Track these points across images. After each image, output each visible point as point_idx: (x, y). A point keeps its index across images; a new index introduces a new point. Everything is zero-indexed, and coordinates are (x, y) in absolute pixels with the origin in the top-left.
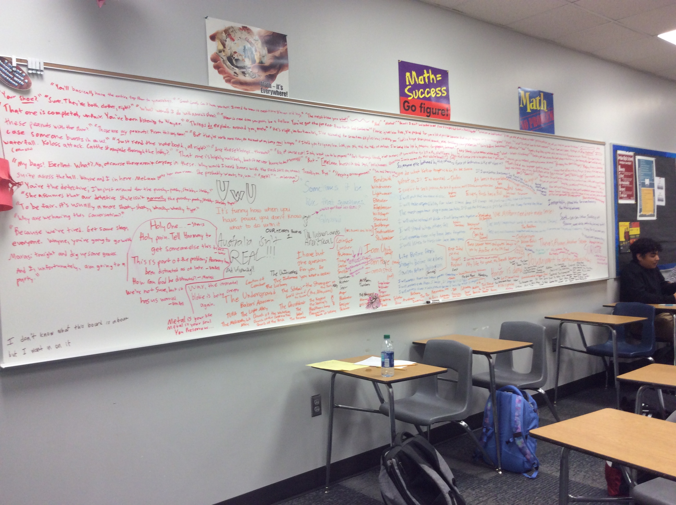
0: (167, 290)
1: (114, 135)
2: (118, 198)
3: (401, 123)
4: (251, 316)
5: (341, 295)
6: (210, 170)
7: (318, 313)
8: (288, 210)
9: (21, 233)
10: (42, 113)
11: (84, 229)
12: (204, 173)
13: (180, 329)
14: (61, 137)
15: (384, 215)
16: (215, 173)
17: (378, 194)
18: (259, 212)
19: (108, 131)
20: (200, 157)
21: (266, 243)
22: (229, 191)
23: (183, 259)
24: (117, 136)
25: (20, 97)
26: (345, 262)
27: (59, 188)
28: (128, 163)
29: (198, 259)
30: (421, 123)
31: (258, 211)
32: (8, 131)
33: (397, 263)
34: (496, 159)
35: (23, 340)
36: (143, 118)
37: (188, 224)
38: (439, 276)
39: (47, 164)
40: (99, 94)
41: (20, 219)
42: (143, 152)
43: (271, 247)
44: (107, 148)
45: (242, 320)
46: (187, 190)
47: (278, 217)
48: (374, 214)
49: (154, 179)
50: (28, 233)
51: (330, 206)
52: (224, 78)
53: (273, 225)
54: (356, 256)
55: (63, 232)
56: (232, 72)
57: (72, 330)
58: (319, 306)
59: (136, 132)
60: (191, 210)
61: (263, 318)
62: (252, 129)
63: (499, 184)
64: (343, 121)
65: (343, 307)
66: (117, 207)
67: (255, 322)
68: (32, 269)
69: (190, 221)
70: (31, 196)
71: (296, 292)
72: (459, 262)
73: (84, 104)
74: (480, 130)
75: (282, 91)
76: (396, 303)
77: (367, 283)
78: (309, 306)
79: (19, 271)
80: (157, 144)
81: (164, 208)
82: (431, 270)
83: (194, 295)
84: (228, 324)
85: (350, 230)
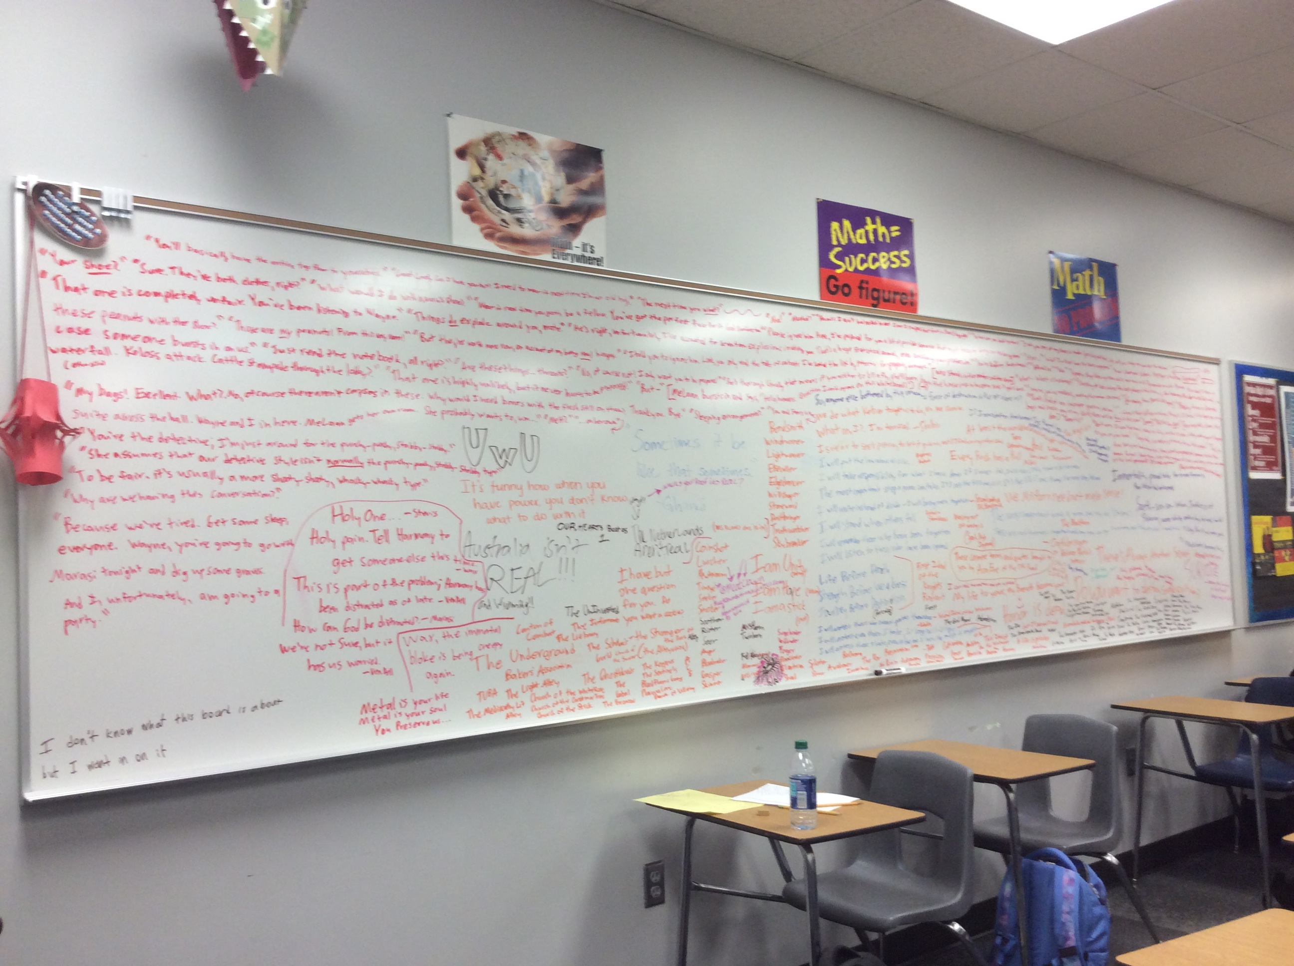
0: (362, 644)
1: (266, 337)
2: (270, 461)
3: (822, 319)
4: (526, 697)
5: (706, 656)
6: (450, 406)
7: (658, 691)
8: (602, 485)
9: (75, 528)
10: (127, 293)
11: (201, 521)
12: (438, 414)
13: (384, 724)
14: (162, 340)
15: (790, 496)
16: (461, 414)
17: (778, 456)
18: (545, 489)
19: (254, 331)
20: (433, 381)
21: (558, 550)
22: (487, 450)
23: (394, 583)
24: (273, 339)
25: (86, 261)
26: (712, 589)
27: (155, 440)
28: (292, 392)
29: (423, 582)
30: (860, 319)
31: (543, 488)
32: (58, 328)
33: (817, 592)
34: (1009, 388)
35: (72, 744)
36: (323, 305)
37: (406, 513)
38: (900, 620)
39: (132, 393)
40: (238, 258)
41: (75, 501)
42: (322, 372)
43: (567, 559)
44: (251, 363)
45: (507, 707)
46: (406, 446)
47: (581, 501)
48: (770, 495)
49: (343, 424)
50: (90, 529)
51: (683, 479)
52: (482, 230)
53: (572, 515)
54: (735, 578)
55: (159, 527)
56: (496, 220)
57: (169, 722)
58: (660, 678)
59: (309, 332)
60: (412, 486)
61: (550, 701)
62: (535, 328)
63: (1016, 438)
64: (711, 313)
65: (708, 680)
66: (268, 479)
67: (534, 709)
68: (95, 600)
69: (409, 507)
70: (99, 456)
71: (616, 649)
72: (938, 592)
73: (209, 277)
74: (977, 334)
75: (592, 256)
76: (815, 674)
77: (756, 632)
78: (642, 678)
79: (69, 604)
80: (349, 357)
81: (358, 481)
82: (884, 608)
83: (413, 654)
84: (480, 713)
85: (724, 527)
